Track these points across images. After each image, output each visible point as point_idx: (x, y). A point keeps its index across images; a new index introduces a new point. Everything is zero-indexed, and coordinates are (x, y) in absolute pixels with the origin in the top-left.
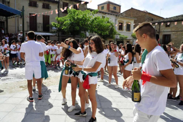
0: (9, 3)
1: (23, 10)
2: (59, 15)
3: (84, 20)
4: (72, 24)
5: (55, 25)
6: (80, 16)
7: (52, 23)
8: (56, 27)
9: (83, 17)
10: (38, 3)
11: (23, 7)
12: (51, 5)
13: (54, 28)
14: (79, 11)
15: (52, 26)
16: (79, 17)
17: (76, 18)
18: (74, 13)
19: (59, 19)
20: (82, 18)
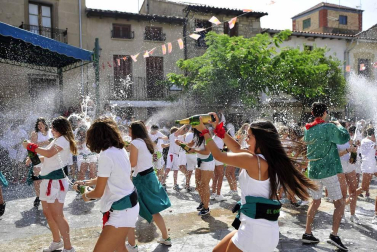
0: (65, 33)
1: (97, 48)
2: (186, 54)
3: (253, 61)
4: (219, 74)
5: (177, 80)
6: (241, 52)
7: (168, 75)
8: (178, 84)
9: (249, 53)
10: (133, 28)
11: (97, 40)
12: (167, 31)
13: (174, 87)
14: (237, 39)
15: (169, 84)
16: (236, 53)
17: (229, 56)
18: (224, 45)
19: (185, 63)
20: (246, 57)
